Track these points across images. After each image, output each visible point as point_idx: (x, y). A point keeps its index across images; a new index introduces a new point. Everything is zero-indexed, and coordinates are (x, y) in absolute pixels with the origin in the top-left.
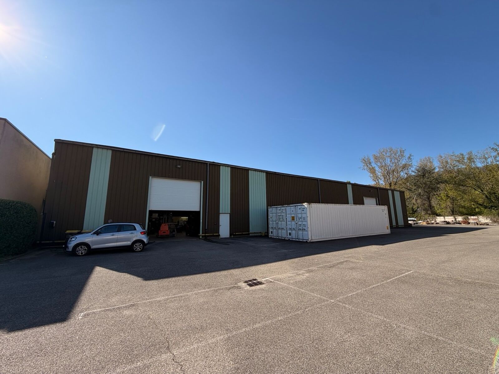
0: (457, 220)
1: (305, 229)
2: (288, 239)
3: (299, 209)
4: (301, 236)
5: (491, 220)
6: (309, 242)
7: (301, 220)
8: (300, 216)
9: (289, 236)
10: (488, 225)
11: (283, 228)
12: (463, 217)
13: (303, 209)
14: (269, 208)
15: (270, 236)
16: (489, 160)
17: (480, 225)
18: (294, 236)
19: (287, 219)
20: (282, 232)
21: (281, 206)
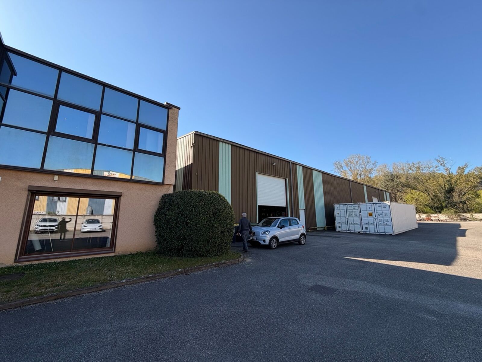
0: (421, 217)
1: (387, 223)
2: (364, 233)
3: (379, 206)
4: (382, 230)
5: (449, 217)
6: (394, 235)
7: (381, 216)
8: (380, 212)
9: (364, 230)
10: (447, 221)
11: (356, 223)
12: (427, 215)
13: (384, 206)
14: (335, 205)
15: (337, 231)
16: (431, 169)
17: (442, 221)
18: (372, 229)
19: (362, 215)
20: (354, 227)
21: (353, 203)
